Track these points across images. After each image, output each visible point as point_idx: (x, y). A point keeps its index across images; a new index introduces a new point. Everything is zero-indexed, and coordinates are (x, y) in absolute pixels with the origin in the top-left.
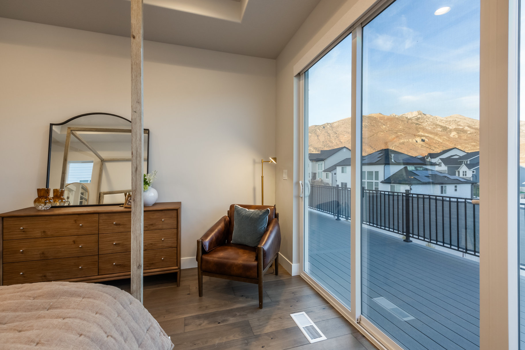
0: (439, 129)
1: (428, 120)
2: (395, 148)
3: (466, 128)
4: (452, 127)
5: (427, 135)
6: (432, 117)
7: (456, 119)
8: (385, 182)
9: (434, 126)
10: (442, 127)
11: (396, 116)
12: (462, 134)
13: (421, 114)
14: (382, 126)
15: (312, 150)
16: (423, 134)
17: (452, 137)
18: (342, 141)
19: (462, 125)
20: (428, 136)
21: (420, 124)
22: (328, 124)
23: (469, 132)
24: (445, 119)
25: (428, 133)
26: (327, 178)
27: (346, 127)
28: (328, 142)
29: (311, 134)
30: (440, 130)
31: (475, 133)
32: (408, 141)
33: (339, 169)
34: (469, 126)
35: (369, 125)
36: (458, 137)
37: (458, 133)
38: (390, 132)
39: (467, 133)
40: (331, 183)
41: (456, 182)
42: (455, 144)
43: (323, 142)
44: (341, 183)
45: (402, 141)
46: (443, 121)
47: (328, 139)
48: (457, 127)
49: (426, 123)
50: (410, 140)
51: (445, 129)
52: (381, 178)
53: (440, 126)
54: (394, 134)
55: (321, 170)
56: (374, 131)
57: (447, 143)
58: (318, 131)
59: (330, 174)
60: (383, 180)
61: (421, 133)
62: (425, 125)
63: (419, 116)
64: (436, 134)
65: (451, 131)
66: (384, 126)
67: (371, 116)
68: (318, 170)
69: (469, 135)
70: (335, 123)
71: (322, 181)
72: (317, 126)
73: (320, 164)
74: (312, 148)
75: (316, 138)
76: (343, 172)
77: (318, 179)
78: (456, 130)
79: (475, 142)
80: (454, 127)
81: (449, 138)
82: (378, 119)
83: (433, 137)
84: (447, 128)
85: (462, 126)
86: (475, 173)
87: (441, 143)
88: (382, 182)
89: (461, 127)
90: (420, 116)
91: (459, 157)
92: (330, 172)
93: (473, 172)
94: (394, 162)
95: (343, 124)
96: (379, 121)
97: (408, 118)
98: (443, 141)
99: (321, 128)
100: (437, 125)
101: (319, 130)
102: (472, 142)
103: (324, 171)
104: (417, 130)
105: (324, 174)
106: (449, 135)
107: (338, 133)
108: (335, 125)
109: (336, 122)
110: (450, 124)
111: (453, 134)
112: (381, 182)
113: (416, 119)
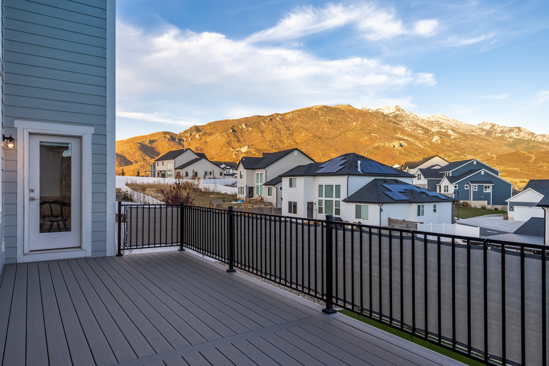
0: (420, 131)
1: (407, 119)
2: (367, 154)
3: (450, 132)
4: (435, 129)
5: (406, 138)
6: (412, 116)
7: (439, 120)
8: (348, 200)
9: (414, 128)
10: (423, 128)
11: (369, 110)
12: (445, 139)
13: (399, 111)
14: (352, 123)
15: (254, 153)
16: (401, 136)
17: (434, 142)
18: (297, 141)
19: (446, 127)
20: (408, 140)
21: (399, 123)
22: (277, 114)
23: (452, 137)
24: (427, 119)
25: (407, 136)
26: (269, 195)
27: (303, 121)
28: (277, 142)
29: (252, 128)
30: (422, 132)
31: (459, 138)
32: (384, 144)
33: (286, 181)
34: (453, 130)
35: (334, 120)
36: (441, 143)
37: (441, 137)
38: (362, 131)
39: (450, 138)
40: (275, 202)
41: (434, 199)
42: (437, 152)
43: (270, 141)
44: (289, 202)
45: (376, 145)
46: (424, 121)
47: (277, 137)
48: (440, 130)
49: (406, 123)
50: (387, 144)
51: (426, 131)
52: (344, 195)
53: (421, 127)
54: (366, 134)
55: (260, 183)
56: (341, 129)
57: (429, 150)
58: (263, 124)
59: (274, 189)
60: (347, 198)
61: (399, 135)
62: (404, 124)
63: (397, 113)
64: (417, 138)
65: (433, 134)
66: (354, 123)
67: (337, 107)
68: (257, 183)
69: (453, 141)
70: (287, 113)
71: (262, 199)
72: (261, 116)
73: (259, 173)
74: (253, 150)
75: (260, 134)
76: (291, 186)
77: (256, 196)
78: (439, 133)
79: (458, 150)
80: (437, 130)
81: (431, 143)
82: (347, 112)
83: (413, 141)
84: (429, 130)
85: (445, 129)
86: (457, 188)
87: (423, 149)
88: (345, 201)
89: (444, 131)
90: (399, 113)
91: (440, 167)
92: (274, 185)
93: (456, 187)
94: (361, 172)
95: (299, 117)
96: (347, 115)
97: (384, 114)
98: (425, 147)
99: (266, 120)
100: (418, 126)
101: (265, 122)
102: (456, 150)
103: (266, 184)
104: (395, 130)
105: (265, 189)
106: (431, 140)
107: (291, 129)
108: (288, 116)
109: (289, 113)
110: (432, 125)
111: (436, 138)
112: (343, 201)
113: (393, 116)
